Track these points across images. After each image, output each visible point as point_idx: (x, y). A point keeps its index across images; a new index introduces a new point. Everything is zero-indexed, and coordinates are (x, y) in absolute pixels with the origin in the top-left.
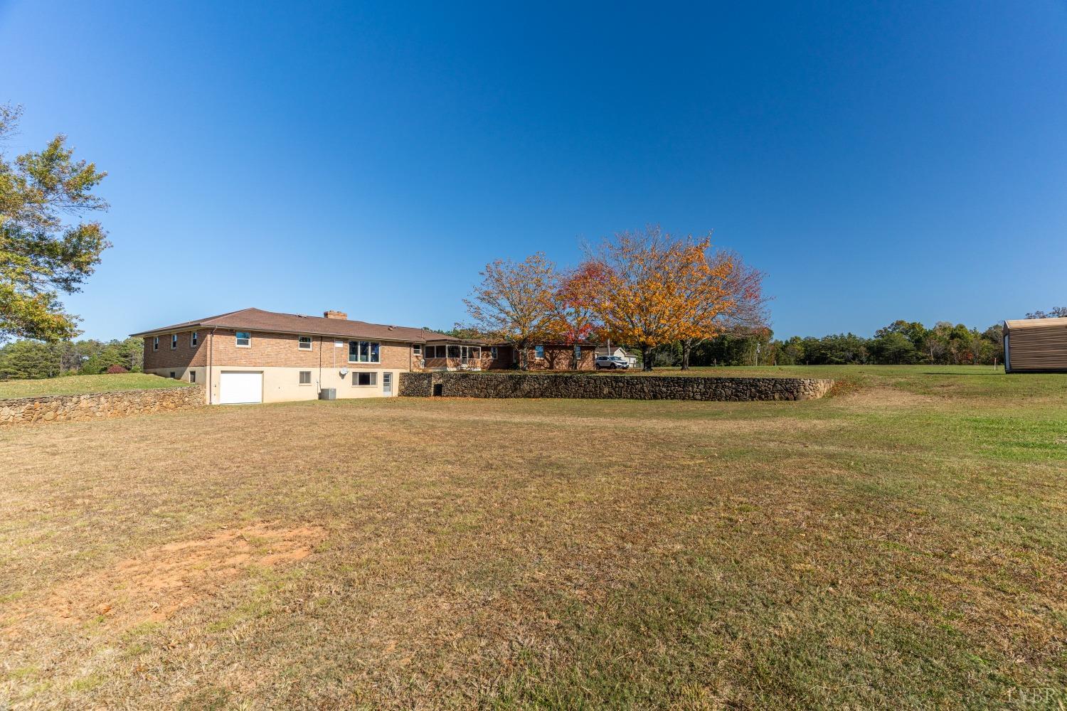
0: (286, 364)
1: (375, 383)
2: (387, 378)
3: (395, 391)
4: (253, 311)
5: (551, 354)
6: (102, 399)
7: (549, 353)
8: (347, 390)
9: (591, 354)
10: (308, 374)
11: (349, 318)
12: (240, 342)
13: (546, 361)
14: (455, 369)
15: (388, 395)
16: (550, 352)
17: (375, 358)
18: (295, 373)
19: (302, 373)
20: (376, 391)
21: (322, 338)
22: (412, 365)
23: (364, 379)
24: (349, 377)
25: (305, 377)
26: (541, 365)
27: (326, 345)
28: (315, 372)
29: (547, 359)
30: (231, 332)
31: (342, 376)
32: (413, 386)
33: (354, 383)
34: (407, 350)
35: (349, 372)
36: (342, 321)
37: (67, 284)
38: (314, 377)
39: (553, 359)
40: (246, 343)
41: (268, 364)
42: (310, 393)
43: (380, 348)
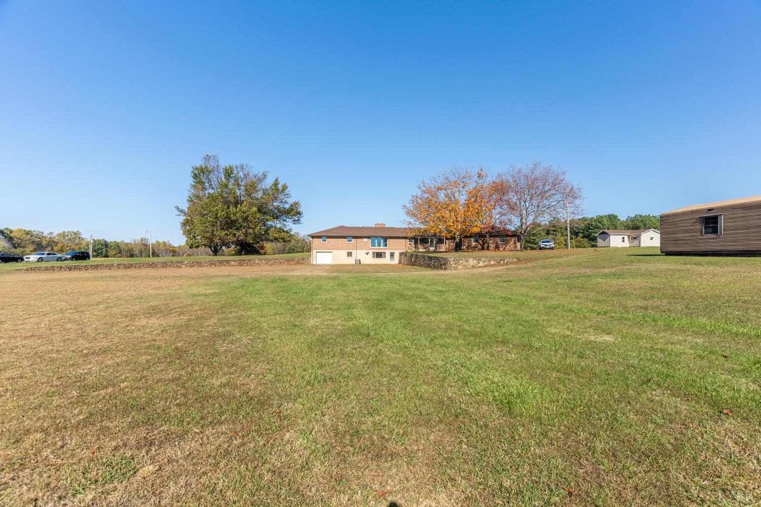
0: (341, 249)
1: (385, 257)
2: (392, 255)
3: (396, 260)
4: (342, 227)
5: (483, 241)
6: (263, 261)
7: (481, 240)
8: (369, 260)
9: (513, 239)
10: (351, 253)
11: (386, 226)
12: (323, 241)
13: (479, 245)
14: (425, 250)
15: (392, 263)
16: (482, 239)
17: (386, 245)
18: (345, 252)
19: (348, 253)
20: (386, 260)
21: (356, 237)
22: (407, 248)
23: (379, 255)
24: (371, 254)
25: (350, 254)
26: (476, 247)
27: (358, 240)
28: (354, 252)
29: (480, 244)
30: (320, 237)
31: (367, 254)
32: (412, 260)
33: (373, 257)
34: (404, 240)
35: (371, 252)
36: (383, 227)
37: (295, 222)
38: (354, 254)
39: (484, 243)
40: (326, 241)
41: (333, 249)
42: (351, 261)
43: (388, 240)
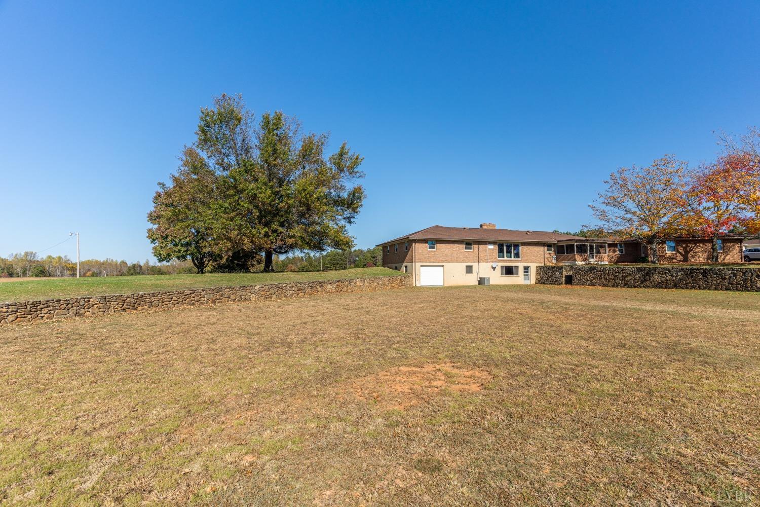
0: (457, 261)
1: (517, 274)
2: (526, 270)
3: (533, 280)
4: (437, 227)
5: (685, 248)
7: (682, 247)
8: (497, 278)
9: (737, 246)
10: (471, 267)
11: (497, 227)
12: (430, 247)
13: (678, 255)
14: (583, 263)
15: (527, 282)
16: (684, 246)
17: (517, 255)
18: (462, 266)
19: (467, 267)
20: (518, 279)
21: (479, 243)
22: (546, 260)
23: (509, 271)
24: (498, 270)
25: (469, 270)
26: (673, 258)
27: (482, 247)
28: (475, 266)
29: (680, 253)
30: (425, 241)
31: (494, 269)
32: (547, 276)
33: (502, 274)
34: (541, 249)
35: (498, 265)
36: (492, 230)
38: (475, 269)
39: (687, 252)
40: (433, 247)
41: (446, 261)
42: (472, 280)
43: (520, 248)
